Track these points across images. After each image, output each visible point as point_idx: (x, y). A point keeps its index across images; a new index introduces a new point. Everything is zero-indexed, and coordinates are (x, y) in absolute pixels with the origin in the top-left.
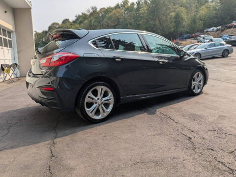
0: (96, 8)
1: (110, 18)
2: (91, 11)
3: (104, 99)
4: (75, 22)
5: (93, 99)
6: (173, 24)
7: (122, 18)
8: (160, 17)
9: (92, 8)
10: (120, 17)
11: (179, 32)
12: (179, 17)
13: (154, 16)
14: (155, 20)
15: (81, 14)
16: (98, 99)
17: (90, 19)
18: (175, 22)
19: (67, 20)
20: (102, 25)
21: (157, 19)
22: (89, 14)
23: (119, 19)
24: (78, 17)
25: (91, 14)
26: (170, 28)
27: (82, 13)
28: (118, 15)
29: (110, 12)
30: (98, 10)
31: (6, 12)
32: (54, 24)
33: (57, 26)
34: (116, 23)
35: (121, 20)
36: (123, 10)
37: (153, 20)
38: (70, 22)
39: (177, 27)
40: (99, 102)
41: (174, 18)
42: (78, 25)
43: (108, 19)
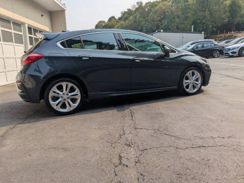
0: (141, 3)
1: (155, 12)
2: (137, 6)
3: (70, 94)
4: (120, 19)
5: (59, 94)
6: (228, 14)
7: (170, 11)
8: (211, 7)
9: (138, 3)
10: (166, 10)
11: (235, 23)
12: (235, 5)
13: (203, 7)
14: (205, 11)
15: (126, 11)
16: (64, 94)
17: (135, 15)
18: (230, 11)
19: (113, 17)
20: (147, 20)
21: (207, 9)
22: (134, 9)
23: (165, 12)
24: (124, 14)
25: (137, 9)
26: (224, 19)
27: (128, 10)
28: (164, 8)
29: (156, 6)
30: (144, 4)
31: (42, 15)
32: (100, 22)
33: (104, 24)
34: (162, 17)
35: (167, 14)
36: (170, 3)
37: (202, 11)
38: (115, 19)
39: (233, 17)
40: (65, 97)
41: (229, 7)
42: (124, 22)
43: (153, 13)
